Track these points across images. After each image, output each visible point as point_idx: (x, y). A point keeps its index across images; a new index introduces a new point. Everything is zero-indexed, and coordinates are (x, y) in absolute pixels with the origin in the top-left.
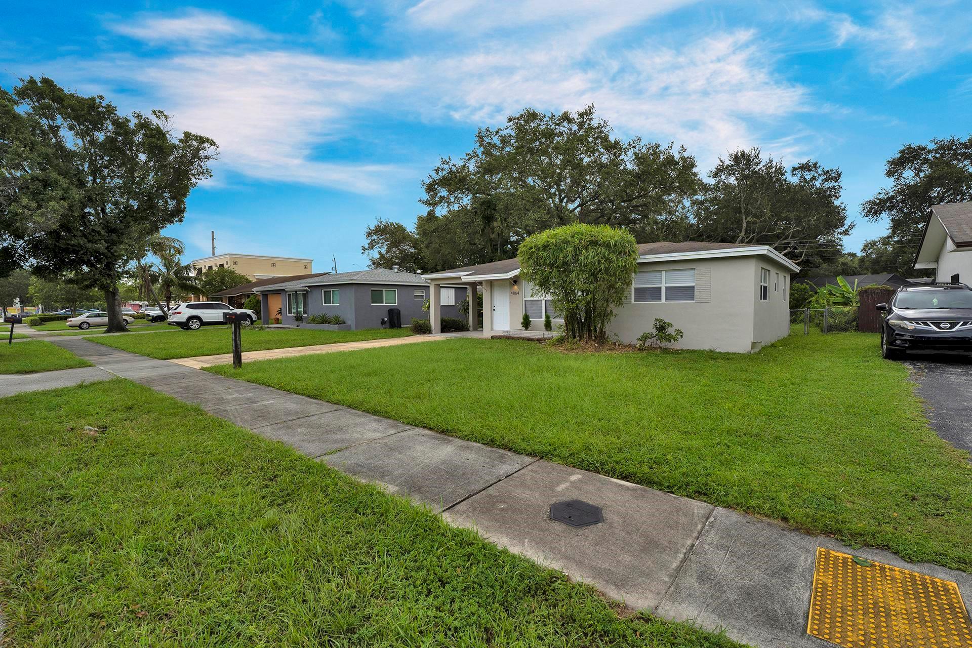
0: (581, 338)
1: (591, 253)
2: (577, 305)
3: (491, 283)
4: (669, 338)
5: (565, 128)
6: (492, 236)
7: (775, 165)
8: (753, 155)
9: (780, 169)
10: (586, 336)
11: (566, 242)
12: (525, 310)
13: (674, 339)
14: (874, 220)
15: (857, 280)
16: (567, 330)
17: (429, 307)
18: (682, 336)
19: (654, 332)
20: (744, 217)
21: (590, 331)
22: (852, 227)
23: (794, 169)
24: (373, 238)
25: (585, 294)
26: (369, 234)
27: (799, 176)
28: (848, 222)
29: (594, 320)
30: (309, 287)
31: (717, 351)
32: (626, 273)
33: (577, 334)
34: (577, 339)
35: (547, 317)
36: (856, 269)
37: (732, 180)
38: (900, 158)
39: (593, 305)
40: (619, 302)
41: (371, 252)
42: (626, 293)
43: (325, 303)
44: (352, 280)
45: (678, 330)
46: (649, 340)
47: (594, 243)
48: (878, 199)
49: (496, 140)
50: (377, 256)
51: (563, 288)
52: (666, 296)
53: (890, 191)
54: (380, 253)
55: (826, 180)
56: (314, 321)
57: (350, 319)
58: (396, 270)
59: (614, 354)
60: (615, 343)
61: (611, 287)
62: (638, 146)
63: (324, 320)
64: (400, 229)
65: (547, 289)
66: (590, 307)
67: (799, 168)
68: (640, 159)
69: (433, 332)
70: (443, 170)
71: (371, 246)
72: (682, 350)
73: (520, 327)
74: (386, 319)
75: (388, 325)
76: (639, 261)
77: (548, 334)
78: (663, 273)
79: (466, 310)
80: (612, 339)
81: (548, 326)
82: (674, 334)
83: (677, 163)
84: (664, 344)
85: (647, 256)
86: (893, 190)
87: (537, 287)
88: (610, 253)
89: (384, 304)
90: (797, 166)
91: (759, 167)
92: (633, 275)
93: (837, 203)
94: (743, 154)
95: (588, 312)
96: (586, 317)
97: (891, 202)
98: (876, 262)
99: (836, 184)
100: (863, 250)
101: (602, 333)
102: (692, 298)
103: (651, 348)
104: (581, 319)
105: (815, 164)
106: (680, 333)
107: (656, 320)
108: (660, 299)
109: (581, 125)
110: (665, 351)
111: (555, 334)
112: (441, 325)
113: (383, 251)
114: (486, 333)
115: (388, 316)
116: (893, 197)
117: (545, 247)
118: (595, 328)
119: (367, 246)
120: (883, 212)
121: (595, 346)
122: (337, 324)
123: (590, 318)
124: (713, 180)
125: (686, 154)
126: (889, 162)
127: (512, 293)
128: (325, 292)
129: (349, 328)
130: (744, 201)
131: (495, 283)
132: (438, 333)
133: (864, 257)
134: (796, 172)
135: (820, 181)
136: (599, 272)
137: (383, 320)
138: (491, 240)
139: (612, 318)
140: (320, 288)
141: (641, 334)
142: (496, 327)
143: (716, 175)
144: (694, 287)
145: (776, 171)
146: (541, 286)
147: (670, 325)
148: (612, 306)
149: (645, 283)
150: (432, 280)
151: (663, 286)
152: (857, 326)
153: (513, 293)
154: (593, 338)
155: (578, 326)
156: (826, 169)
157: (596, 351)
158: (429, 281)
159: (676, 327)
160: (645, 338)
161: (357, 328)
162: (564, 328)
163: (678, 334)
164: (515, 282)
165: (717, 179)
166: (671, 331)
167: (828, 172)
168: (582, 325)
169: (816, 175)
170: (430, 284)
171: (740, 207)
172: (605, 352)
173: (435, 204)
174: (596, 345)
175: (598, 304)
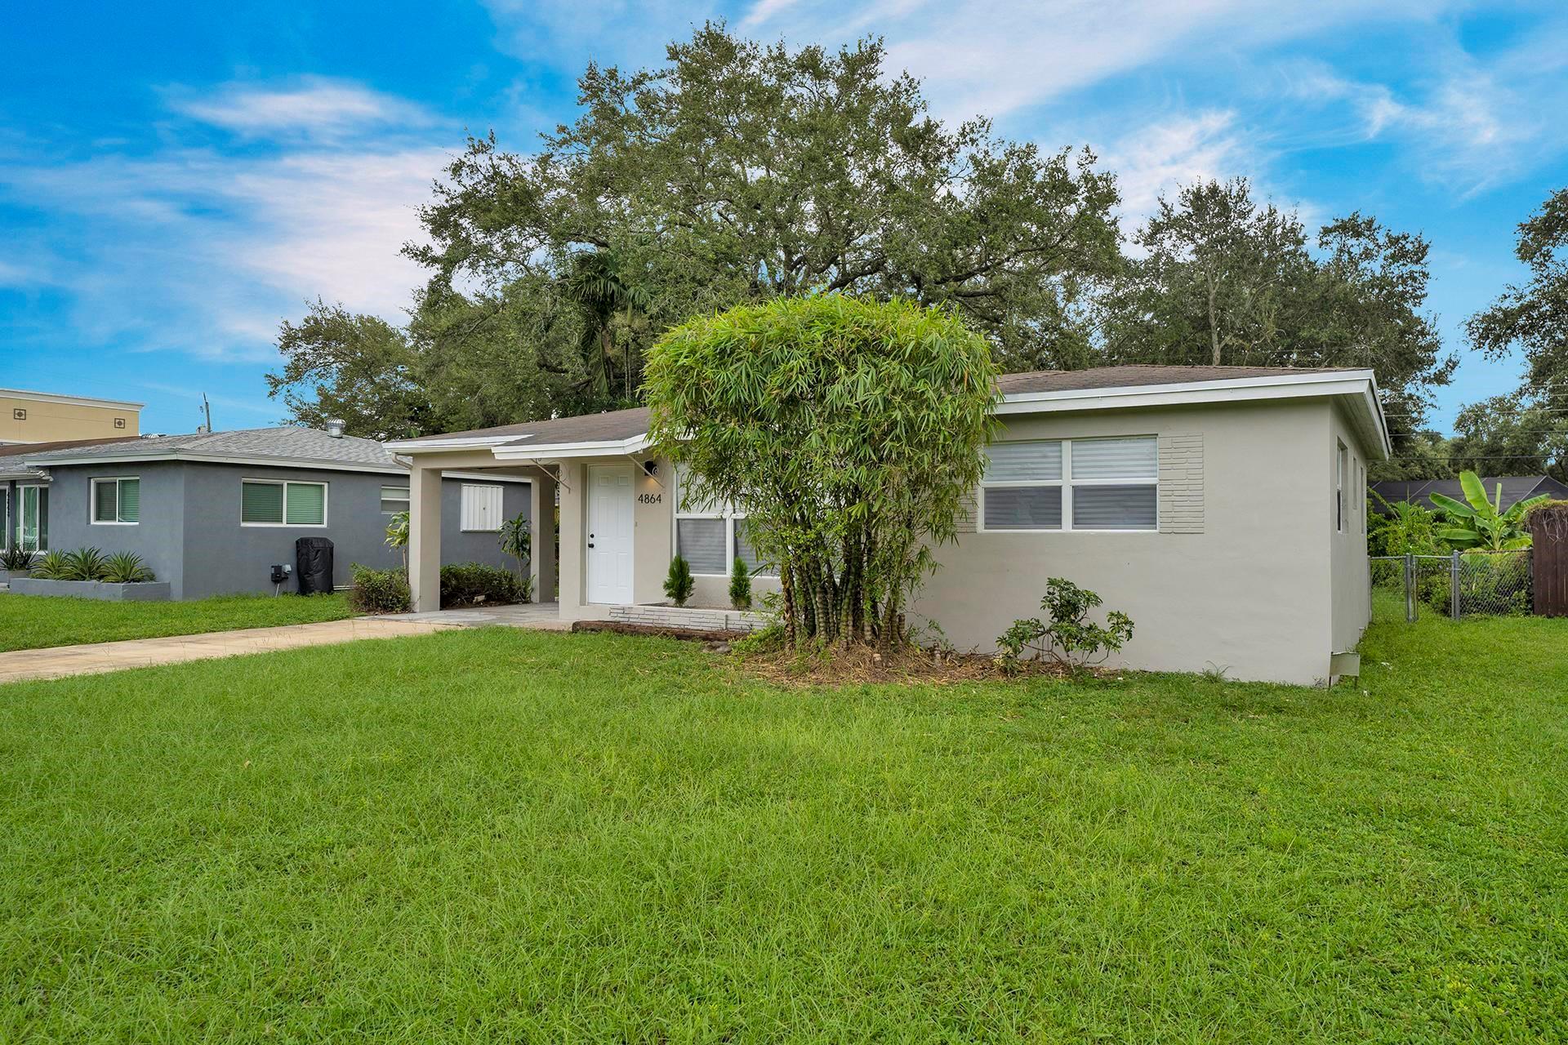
0: (832, 632)
1: (864, 375)
2: (819, 534)
3: (584, 468)
4: (1091, 639)
5: (803, 89)
6: (611, 352)
7: (1281, 219)
8: (1234, 193)
9: (1293, 230)
10: (846, 629)
11: (788, 341)
12: (679, 548)
13: (1108, 642)
14: (1495, 357)
15: (1499, 486)
16: (790, 609)
17: (405, 536)
18: (1129, 632)
19: (1046, 618)
20: (1215, 337)
21: (857, 613)
22: (1452, 365)
23: (1327, 231)
24: (300, 351)
25: (843, 502)
26: (289, 340)
27: (1335, 246)
28: (1441, 356)
29: (870, 582)
30: (51, 469)
31: (1229, 676)
32: (965, 441)
33: (820, 620)
34: (821, 637)
35: (740, 569)
36: (1443, 467)
37: (1185, 254)
38: (1546, 220)
39: (869, 535)
40: (943, 528)
41: (296, 388)
42: (963, 501)
43: (98, 518)
44: (175, 451)
45: (1119, 615)
46: (1033, 642)
47: (871, 347)
48: (1500, 309)
49: (630, 104)
50: (312, 398)
51: (776, 481)
52: (1075, 513)
53: (1527, 292)
54: (321, 391)
55: (1394, 258)
56: (56, 570)
57: (169, 567)
58: (336, 432)
59: (931, 687)
60: (932, 650)
61: (918, 482)
62: (981, 142)
63: (88, 569)
64: (377, 331)
65: (731, 488)
66: (858, 542)
67: (1336, 229)
68: (987, 175)
69: (417, 607)
70: (474, 169)
71: (296, 372)
72: (1125, 672)
73: (662, 595)
74: (288, 568)
75: (293, 583)
76: (1000, 410)
77: (737, 619)
78: (1067, 446)
79: (522, 545)
80: (924, 637)
81: (740, 594)
82: (1105, 625)
83: (1073, 190)
84: (1078, 656)
85: (1022, 397)
86: (1531, 288)
87: (701, 479)
88: (916, 379)
89: (284, 525)
90: (1331, 224)
91: (1248, 222)
92: (981, 451)
93: (1417, 312)
94: (1214, 190)
95: (853, 559)
96: (846, 574)
97: (1530, 317)
98: (1494, 450)
99: (1417, 268)
100: (1461, 424)
101: (895, 620)
102: (1151, 521)
103: (1037, 667)
104: (831, 576)
105: (1370, 223)
106: (1122, 623)
107: (1052, 582)
108: (1057, 521)
109: (846, 84)
110: (1081, 676)
111: (759, 620)
112: (443, 585)
113: (330, 384)
114: (567, 613)
115: (294, 561)
116: (1532, 306)
117: (724, 355)
118: (874, 606)
119: (281, 374)
120: (1513, 339)
121: (872, 660)
122: (125, 579)
123: (859, 575)
124: (1145, 250)
125: (1095, 170)
126: (1523, 227)
127: (641, 499)
128: (98, 485)
129: (164, 593)
130: (1215, 300)
131: (595, 470)
132: (433, 610)
133: (1462, 439)
134: (1330, 238)
135: (1380, 261)
136: (886, 434)
137: (278, 569)
138: (608, 361)
139: (925, 575)
140: (85, 475)
141: (1005, 626)
142: (598, 594)
143: (1150, 240)
144: (1153, 488)
145: (1284, 235)
146: (712, 473)
147: (1093, 599)
148: (924, 538)
149: (1015, 475)
150: (417, 456)
151: (1067, 484)
152: (1528, 602)
153: (645, 499)
154: (868, 636)
155: (825, 602)
156: (1394, 234)
157: (875, 675)
158: (409, 460)
159: (1111, 603)
160: (1018, 636)
161: (187, 592)
162: (781, 605)
163: (1117, 627)
164: (650, 466)
165: (1155, 249)
166: (1096, 617)
167: (1397, 240)
168: (836, 595)
169: (1371, 246)
170: (410, 468)
171: (1206, 317)
172: (905, 681)
173: (449, 263)
174: (877, 657)
175: (883, 535)
